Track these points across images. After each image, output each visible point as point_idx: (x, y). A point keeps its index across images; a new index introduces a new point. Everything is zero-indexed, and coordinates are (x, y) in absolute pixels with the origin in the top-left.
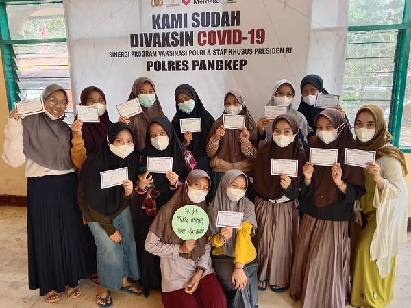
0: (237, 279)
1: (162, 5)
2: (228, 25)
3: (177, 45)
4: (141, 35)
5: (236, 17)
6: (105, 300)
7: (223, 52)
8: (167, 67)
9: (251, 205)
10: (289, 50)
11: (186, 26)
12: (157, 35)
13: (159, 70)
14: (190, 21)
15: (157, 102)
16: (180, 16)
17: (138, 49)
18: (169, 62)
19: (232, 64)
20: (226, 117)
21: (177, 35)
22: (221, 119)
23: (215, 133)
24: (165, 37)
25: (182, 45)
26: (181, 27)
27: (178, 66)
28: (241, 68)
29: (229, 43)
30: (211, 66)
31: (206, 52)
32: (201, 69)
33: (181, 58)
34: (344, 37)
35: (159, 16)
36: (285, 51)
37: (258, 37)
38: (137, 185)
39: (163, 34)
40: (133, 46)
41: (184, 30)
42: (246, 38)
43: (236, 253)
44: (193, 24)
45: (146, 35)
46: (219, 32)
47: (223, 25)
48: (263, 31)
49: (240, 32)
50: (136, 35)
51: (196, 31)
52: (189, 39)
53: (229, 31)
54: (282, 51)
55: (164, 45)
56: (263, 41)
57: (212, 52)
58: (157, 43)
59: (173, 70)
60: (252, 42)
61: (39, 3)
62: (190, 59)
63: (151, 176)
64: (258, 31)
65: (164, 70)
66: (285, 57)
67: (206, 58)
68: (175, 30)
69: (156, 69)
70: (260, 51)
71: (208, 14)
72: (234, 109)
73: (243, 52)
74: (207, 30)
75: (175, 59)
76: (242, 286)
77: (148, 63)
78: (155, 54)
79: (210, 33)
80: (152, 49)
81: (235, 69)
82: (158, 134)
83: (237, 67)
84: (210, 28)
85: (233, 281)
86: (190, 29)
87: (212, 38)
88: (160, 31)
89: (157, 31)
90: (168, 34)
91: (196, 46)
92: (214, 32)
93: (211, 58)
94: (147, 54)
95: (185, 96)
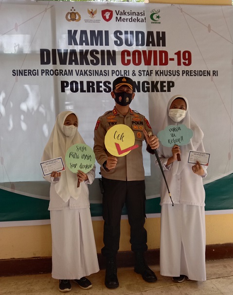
2: (154, 45)
4: (54, 51)
5: (161, 38)
7: (149, 73)
10: (215, 73)
12: (73, 52)
14: (112, 38)
19: (159, 86)
25: (103, 64)
28: (169, 90)
29: (155, 64)
30: (136, 87)
31: (131, 73)
35: (76, 32)
36: (211, 74)
37: (184, 59)
39: (81, 51)
40: (43, 63)
42: (172, 59)
44: (116, 43)
45: (60, 51)
46: (144, 52)
47: (148, 45)
48: (189, 53)
49: (166, 53)
50: (48, 51)
51: (119, 49)
52: (111, 57)
53: (155, 52)
56: (190, 63)
58: (74, 61)
60: (179, 64)
64: (185, 53)
66: (212, 80)
70: (187, 73)
71: (132, 32)
73: (170, 73)
77: (63, 83)
86: (112, 47)
87: (137, 58)
88: (78, 48)
89: (73, 47)
90: (87, 51)
93: (137, 79)
94: (61, 73)
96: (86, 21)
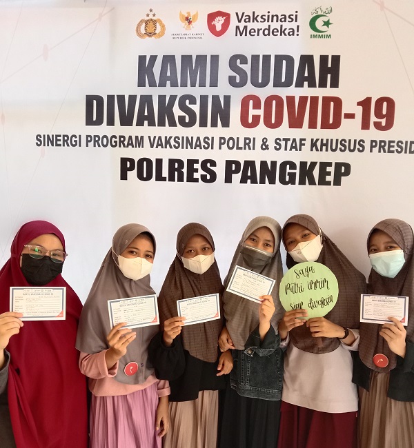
1: (162, 33)
2: (312, 85)
5: (331, 69)
12: (147, 100)
14: (225, 71)
24: (166, 106)
28: (337, 182)
29: (312, 125)
32: (243, 181)
35: (153, 58)
41: (209, 91)
42: (351, 116)
44: (232, 81)
46: (291, 100)
47: (300, 84)
48: (391, 103)
49: (338, 102)
50: (99, 100)
52: (220, 111)
53: (314, 100)
55: (162, 124)
56: (389, 125)
57: (272, 144)
58: (146, 119)
59: (181, 179)
60: (365, 125)
62: (221, 156)
64: (380, 101)
65: (160, 178)
67: (257, 156)
70: (383, 146)
75: (184, 155)
79: (269, 100)
83: (328, 178)
84: (270, 90)
86: (223, 89)
91: (236, 129)
92: (279, 100)
96: (175, 36)
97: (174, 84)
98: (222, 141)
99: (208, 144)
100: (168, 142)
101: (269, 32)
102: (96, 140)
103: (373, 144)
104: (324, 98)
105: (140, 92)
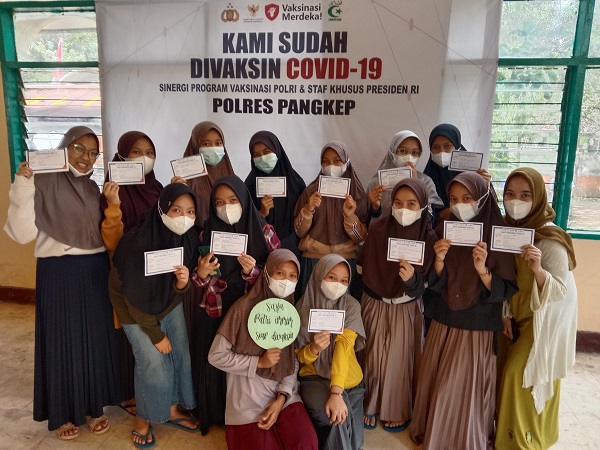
0: (333, 408)
1: (237, 19)
2: (330, 51)
3: (257, 76)
4: (206, 60)
5: (342, 41)
6: (145, 438)
7: (322, 90)
8: (241, 108)
9: (357, 306)
10: (415, 89)
11: (270, 51)
12: (229, 62)
13: (231, 111)
14: (276, 43)
15: (226, 158)
16: (262, 35)
17: (202, 81)
18: (245, 101)
19: (334, 107)
20: (323, 180)
21: (257, 62)
22: (316, 183)
23: (307, 202)
24: (241, 65)
25: (264, 76)
26: (263, 51)
27: (257, 106)
28: (347, 113)
29: (331, 76)
30: (305, 107)
31: (298, 88)
32: (290, 112)
33: (263, 96)
34: (492, 73)
35: (232, 35)
36: (409, 90)
37: (372, 69)
38: (196, 272)
39: (238, 61)
40: (193, 76)
41: (267, 56)
42: (354, 70)
43: (332, 372)
44: (281, 49)
45: (213, 60)
46: (317, 61)
47: (322, 51)
48: (379, 62)
49: (346, 62)
50: (199, 61)
51: (285, 58)
52: (274, 68)
53: (332, 60)
54: (405, 90)
55: (238, 77)
56: (378, 76)
57: (306, 89)
58: (229, 73)
59: (251, 112)
60: (363, 76)
61: (60, 11)
62: (275, 97)
63: (216, 260)
64: (372, 61)
65: (238, 111)
66: (409, 99)
67: (298, 97)
68: (254, 55)
69: (226, 110)
70: (375, 89)
71: (302, 34)
72: (335, 170)
73: (351, 89)
74: (300, 57)
75: (253, 96)
76: (340, 420)
77: (215, 100)
78: (225, 88)
79: (304, 61)
80: (221, 81)
81: (338, 113)
82: (227, 201)
83: (342, 110)
84: (304, 55)
85: (328, 412)
86: (276, 54)
87: (307, 68)
88: (234, 57)
89: (229, 55)
90: (245, 60)
91: (284, 80)
92: (310, 61)
93: (305, 97)
94: (213, 88)
95: (263, 147)
96: (246, 21)
97: (246, 51)
98: (276, 87)
99: (267, 89)
100: (242, 88)
101: (303, 17)
102: (198, 87)
103: (369, 88)
104: (338, 60)
105: (225, 56)
